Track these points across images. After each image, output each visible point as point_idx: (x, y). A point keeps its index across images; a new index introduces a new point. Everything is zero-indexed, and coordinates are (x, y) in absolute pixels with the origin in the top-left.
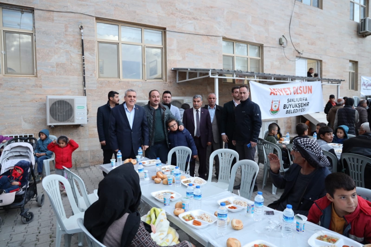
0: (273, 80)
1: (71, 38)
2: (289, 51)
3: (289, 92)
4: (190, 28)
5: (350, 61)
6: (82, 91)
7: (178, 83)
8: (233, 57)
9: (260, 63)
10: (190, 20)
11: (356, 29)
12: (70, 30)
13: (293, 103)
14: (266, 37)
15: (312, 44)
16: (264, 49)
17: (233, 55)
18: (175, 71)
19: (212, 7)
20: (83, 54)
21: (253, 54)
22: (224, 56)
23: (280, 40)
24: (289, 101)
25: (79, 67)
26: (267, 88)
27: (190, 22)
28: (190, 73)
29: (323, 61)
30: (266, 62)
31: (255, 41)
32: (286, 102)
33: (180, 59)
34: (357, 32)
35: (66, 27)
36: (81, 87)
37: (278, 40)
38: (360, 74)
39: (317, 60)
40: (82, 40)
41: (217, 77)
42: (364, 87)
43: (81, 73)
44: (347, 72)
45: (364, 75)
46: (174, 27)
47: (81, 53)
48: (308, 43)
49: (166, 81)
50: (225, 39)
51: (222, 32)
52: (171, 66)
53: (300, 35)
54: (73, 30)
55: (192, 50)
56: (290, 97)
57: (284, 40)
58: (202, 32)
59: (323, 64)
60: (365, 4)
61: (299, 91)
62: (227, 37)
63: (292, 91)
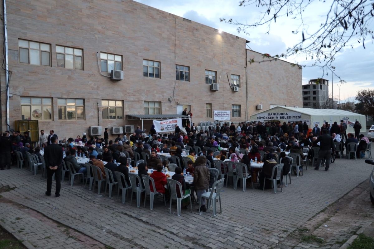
0: (161, 119)
1: (95, 107)
2: (173, 103)
3: (167, 123)
4: (132, 99)
5: (207, 104)
6: (98, 124)
7: (128, 120)
8: (149, 108)
9: (160, 110)
10: (132, 96)
11: (210, 88)
12: (94, 104)
13: (169, 127)
14: (163, 98)
15: (185, 98)
16: (162, 103)
17: (148, 107)
18: (127, 116)
19: (140, 90)
20: (98, 112)
21: (157, 106)
22: (145, 108)
23: (169, 99)
24: (168, 126)
25: (97, 116)
26: (159, 122)
27: (132, 97)
28: (133, 117)
29: (191, 105)
30: (163, 109)
31: (157, 101)
32: (166, 126)
33: (129, 111)
34: (210, 89)
35: (93, 104)
36: (98, 123)
37: (168, 99)
38: (213, 109)
39: (189, 105)
40: (98, 108)
41: (142, 120)
42: (216, 116)
43: (97, 118)
44: (205, 109)
45: (215, 110)
46: (126, 99)
47: (97, 111)
48: (183, 98)
49: (124, 119)
50: (145, 101)
51: (144, 99)
52: (125, 114)
53: (179, 95)
54: (95, 104)
55: (133, 107)
56: (168, 125)
57: (171, 99)
58: (136, 100)
59: (191, 107)
60: (215, 75)
61: (172, 122)
62: (146, 100)
63: (169, 122)
